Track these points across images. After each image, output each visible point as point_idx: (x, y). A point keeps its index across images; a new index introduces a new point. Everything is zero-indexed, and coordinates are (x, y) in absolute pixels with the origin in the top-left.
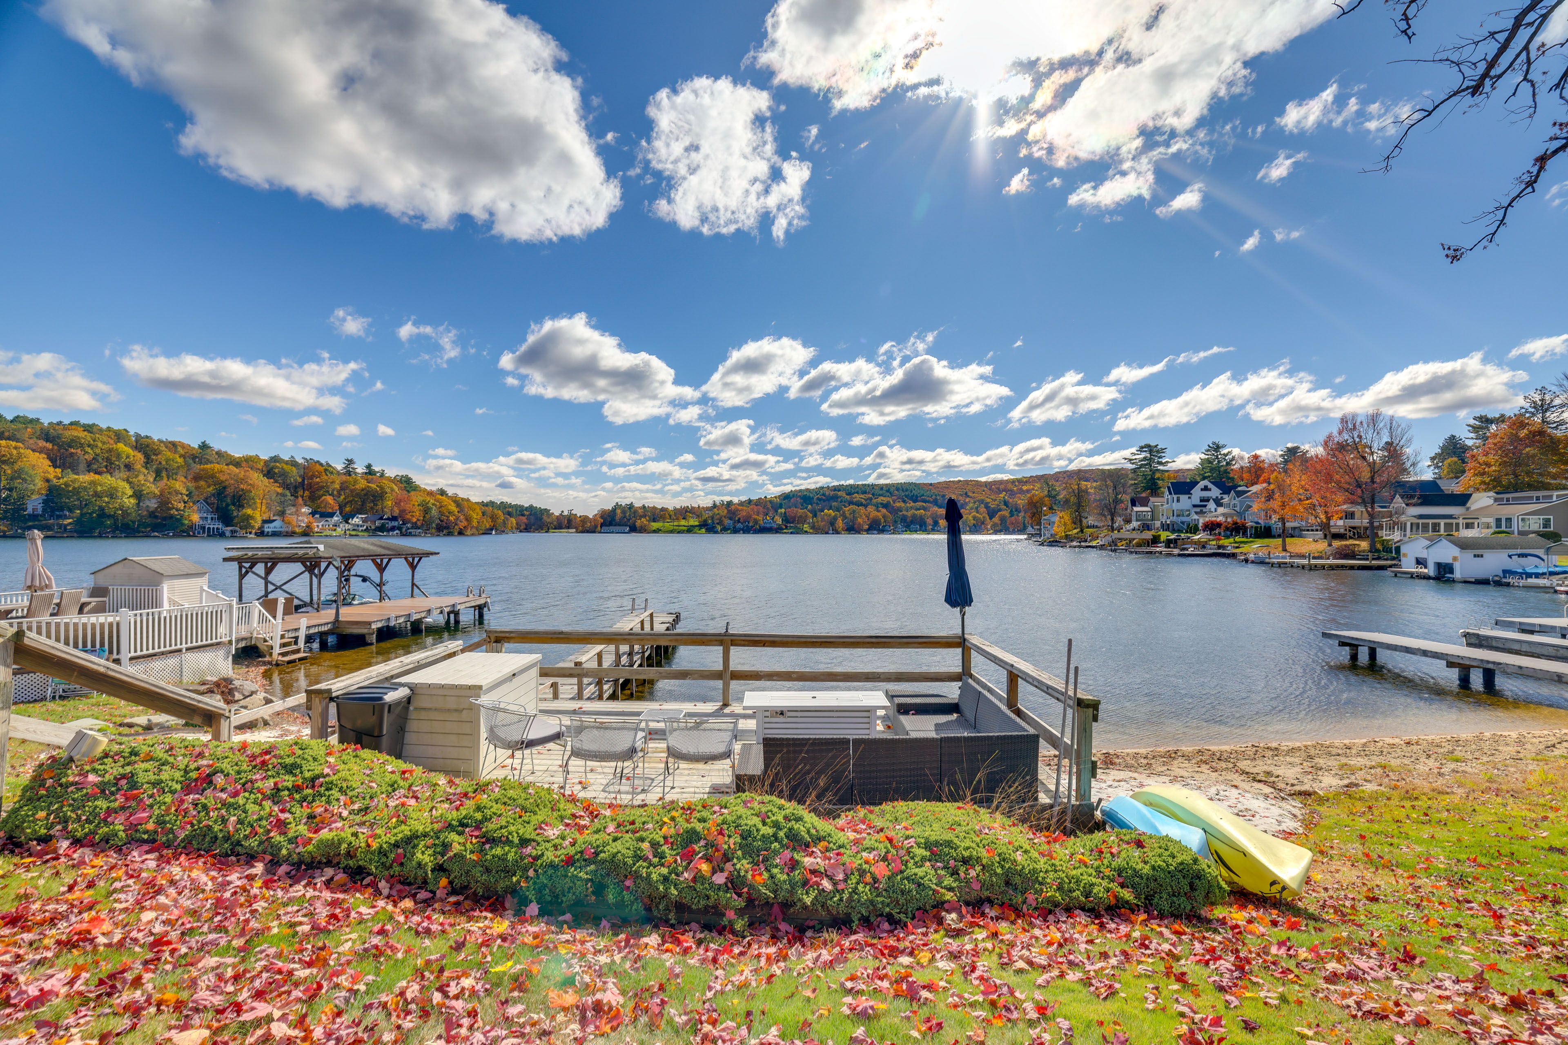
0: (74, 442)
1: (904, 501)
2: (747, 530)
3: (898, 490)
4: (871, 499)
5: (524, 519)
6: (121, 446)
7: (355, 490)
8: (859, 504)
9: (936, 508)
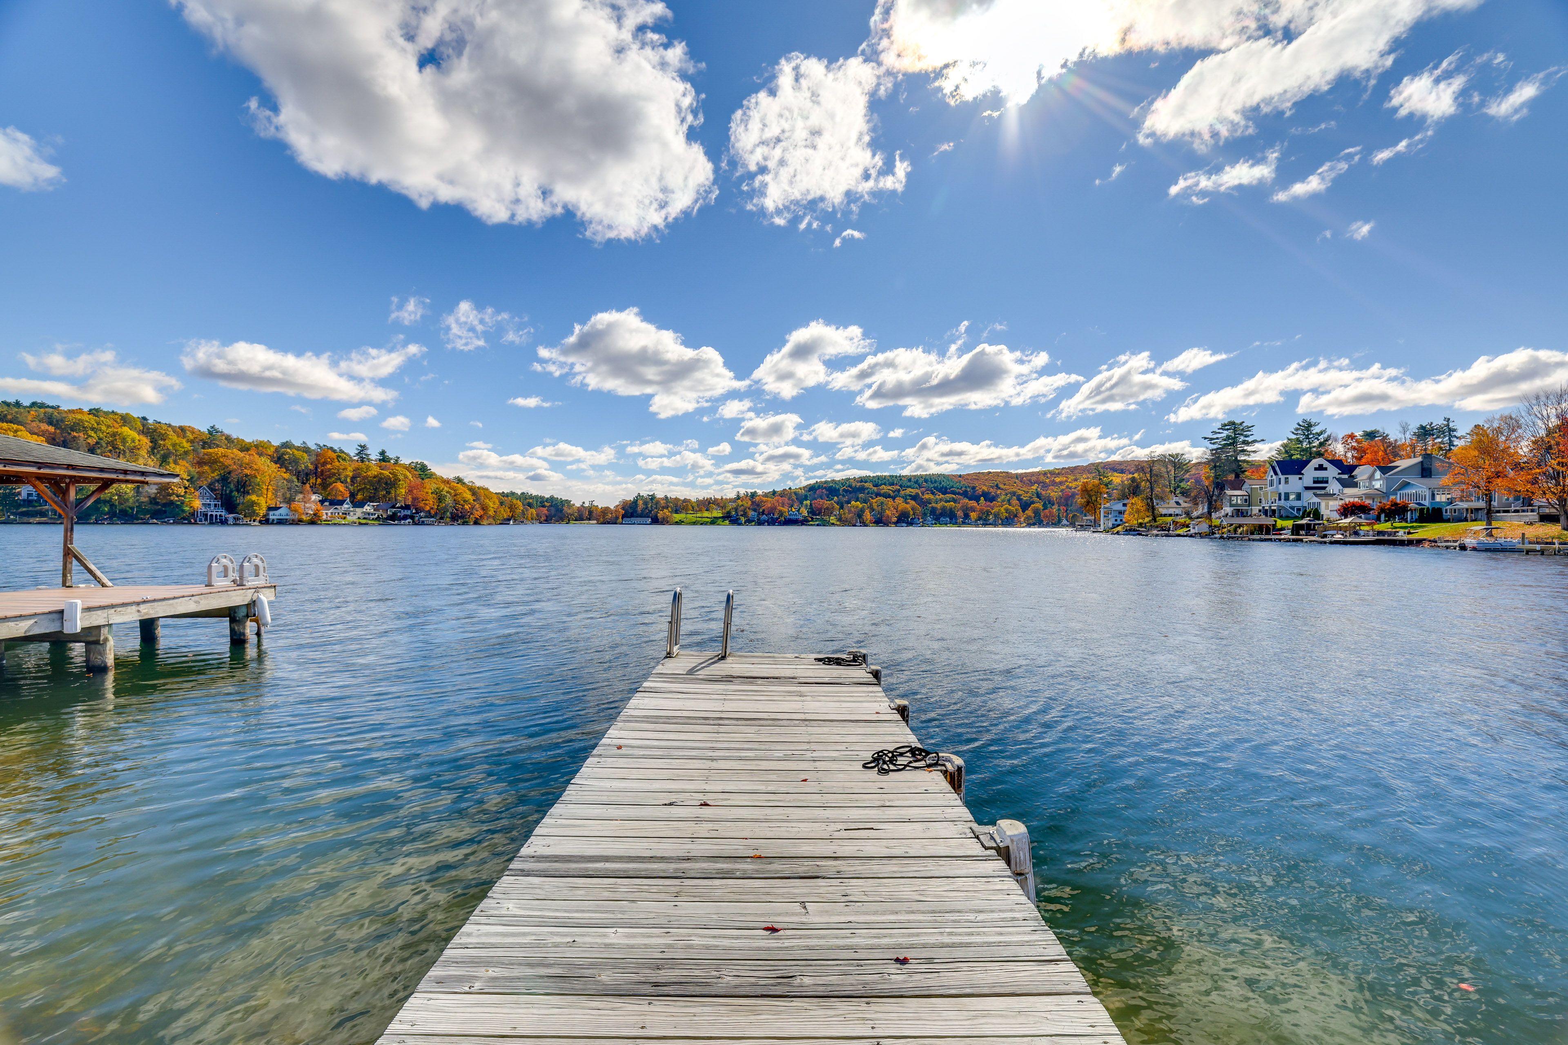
0: (77, 426)
1: (933, 493)
2: (772, 522)
3: (926, 481)
4: (899, 491)
5: (545, 511)
6: (126, 430)
7: (366, 477)
8: (886, 496)
9: (966, 500)
